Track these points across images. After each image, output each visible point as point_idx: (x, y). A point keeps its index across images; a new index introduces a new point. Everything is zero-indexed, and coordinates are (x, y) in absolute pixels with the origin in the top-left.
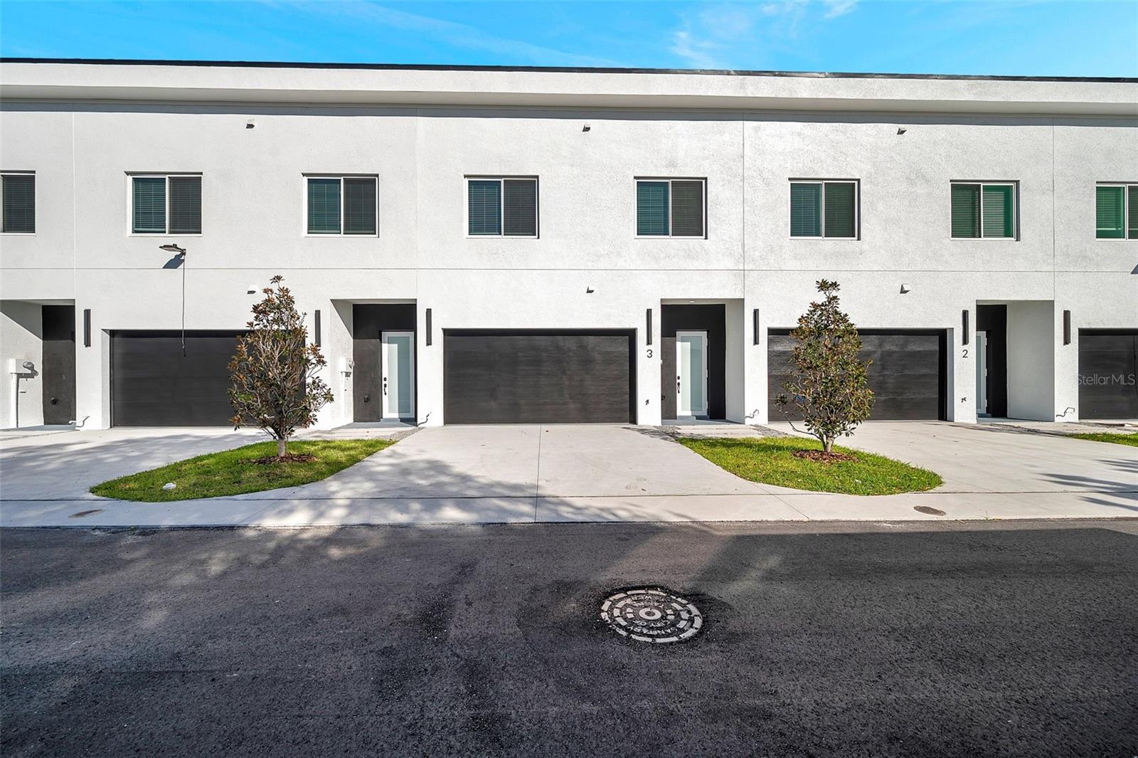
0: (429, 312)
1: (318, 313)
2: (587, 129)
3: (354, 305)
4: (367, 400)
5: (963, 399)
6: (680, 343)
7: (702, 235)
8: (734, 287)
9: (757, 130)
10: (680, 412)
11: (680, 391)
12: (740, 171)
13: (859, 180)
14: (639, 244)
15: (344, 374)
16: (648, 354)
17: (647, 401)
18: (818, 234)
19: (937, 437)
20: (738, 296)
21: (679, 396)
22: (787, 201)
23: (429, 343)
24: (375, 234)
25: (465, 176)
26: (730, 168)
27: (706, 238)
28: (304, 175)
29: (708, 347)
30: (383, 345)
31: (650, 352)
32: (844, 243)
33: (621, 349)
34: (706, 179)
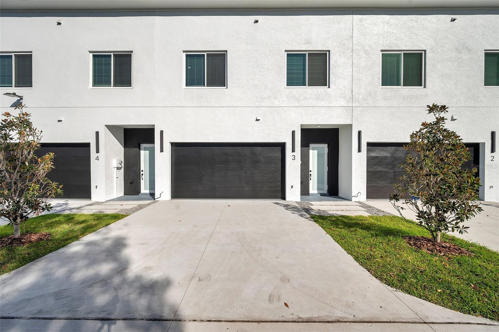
0: (162, 132)
1: (97, 133)
2: (256, 22)
3: (124, 129)
4: (131, 183)
5: (490, 187)
6: (312, 150)
7: (326, 86)
8: (346, 117)
9: (361, 20)
10: (311, 191)
11: (311, 179)
12: (351, 46)
13: (425, 51)
14: (288, 91)
15: (116, 169)
16: (293, 158)
17: (292, 187)
18: (398, 84)
19: (490, 216)
20: (348, 122)
21: (311, 182)
22: (380, 64)
23: (162, 151)
24: (131, 86)
25: (184, 52)
26: (344, 44)
27: (329, 87)
28: (90, 52)
29: (328, 153)
30: (141, 151)
31: (294, 157)
32: (415, 90)
33: (276, 154)
34: (329, 51)
